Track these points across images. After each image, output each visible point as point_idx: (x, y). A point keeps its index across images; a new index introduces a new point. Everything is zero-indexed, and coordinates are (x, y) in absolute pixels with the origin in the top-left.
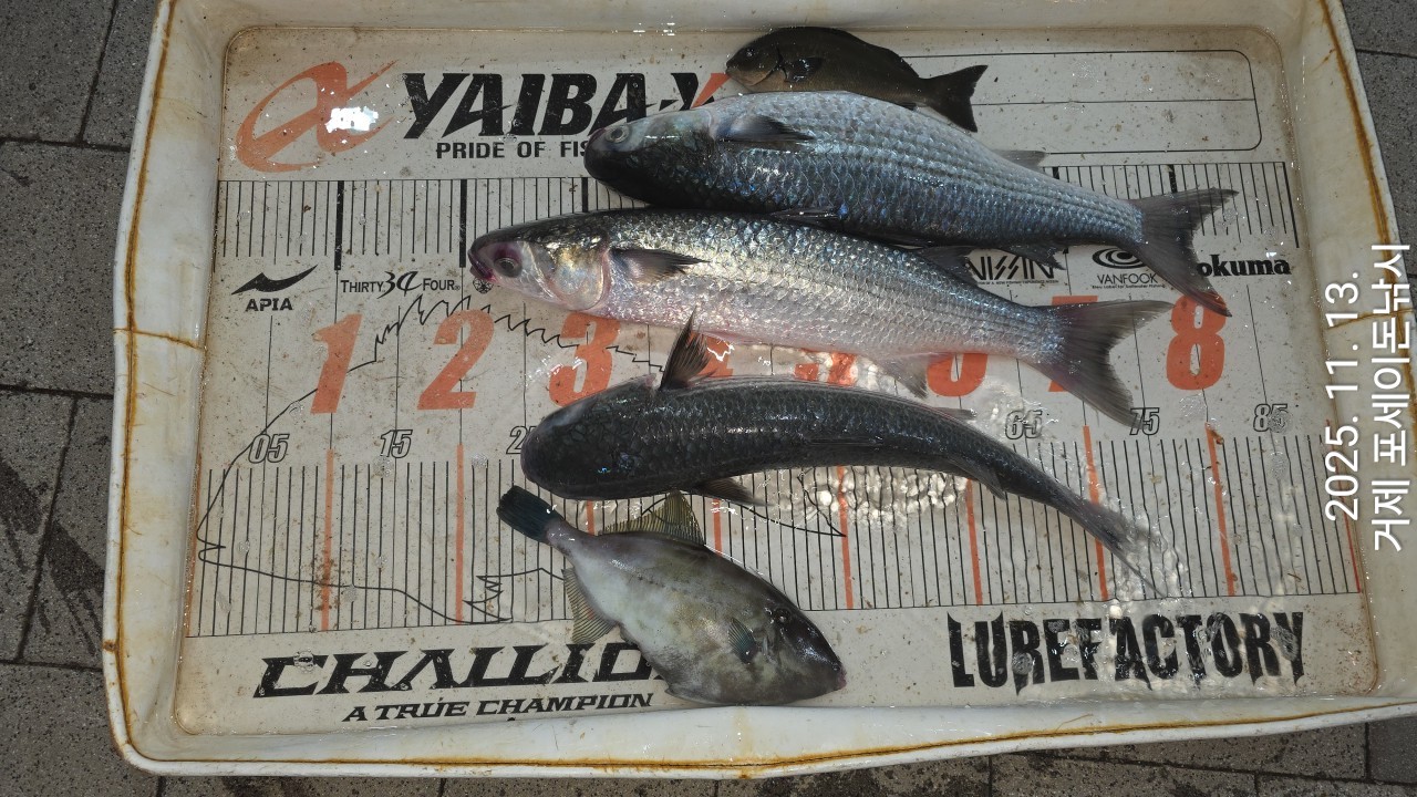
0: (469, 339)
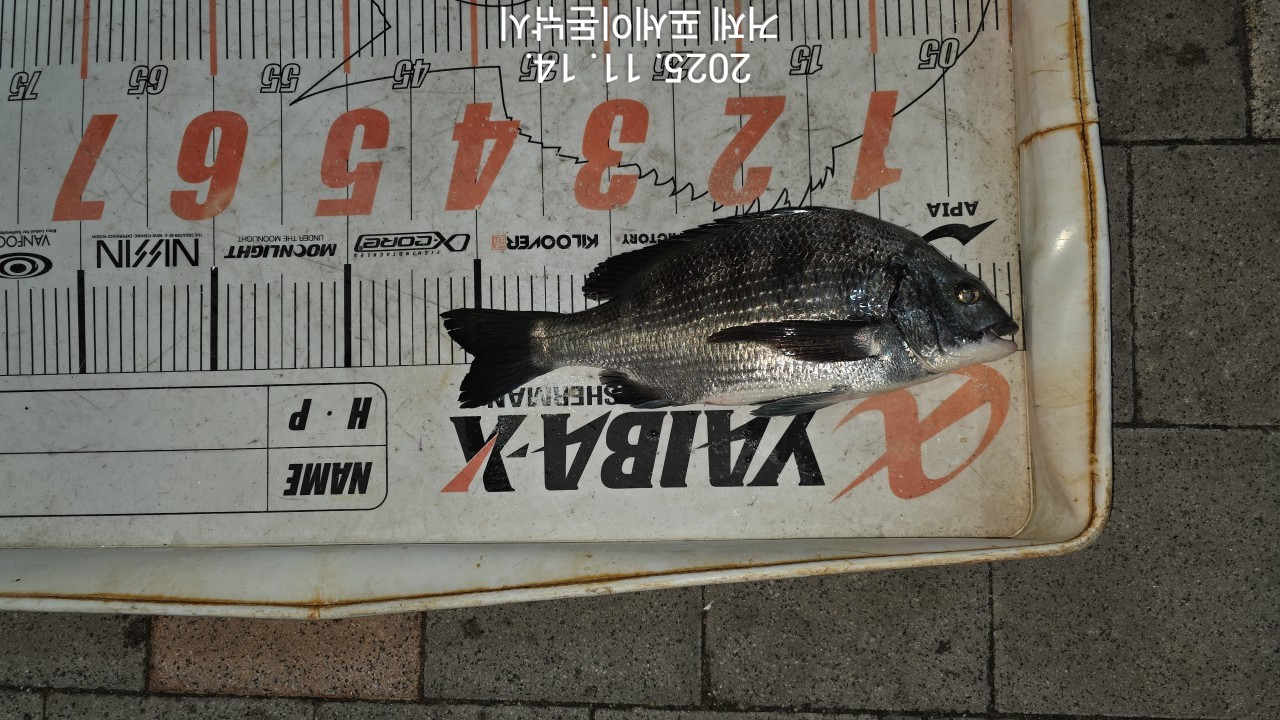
0: (734, 173)
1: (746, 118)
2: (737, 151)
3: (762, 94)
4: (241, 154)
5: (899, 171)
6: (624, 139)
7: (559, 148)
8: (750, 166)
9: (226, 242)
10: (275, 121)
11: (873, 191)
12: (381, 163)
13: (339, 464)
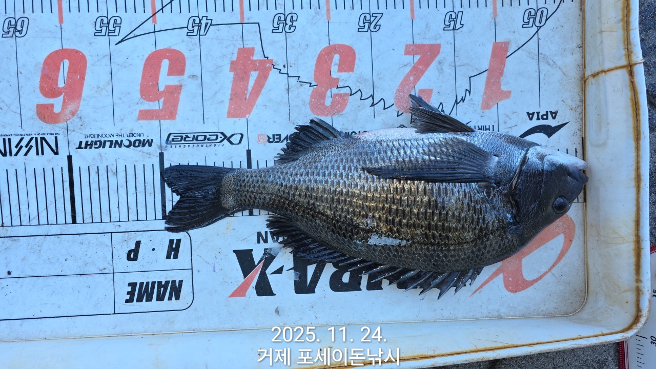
1: (417, 57)
2: (412, 78)
3: (427, 42)
4: (83, 78)
5: (510, 92)
6: (340, 70)
7: (299, 77)
8: (420, 88)
9: (76, 138)
10: (105, 56)
11: (495, 105)
12: (181, 86)
13: (161, 282)
